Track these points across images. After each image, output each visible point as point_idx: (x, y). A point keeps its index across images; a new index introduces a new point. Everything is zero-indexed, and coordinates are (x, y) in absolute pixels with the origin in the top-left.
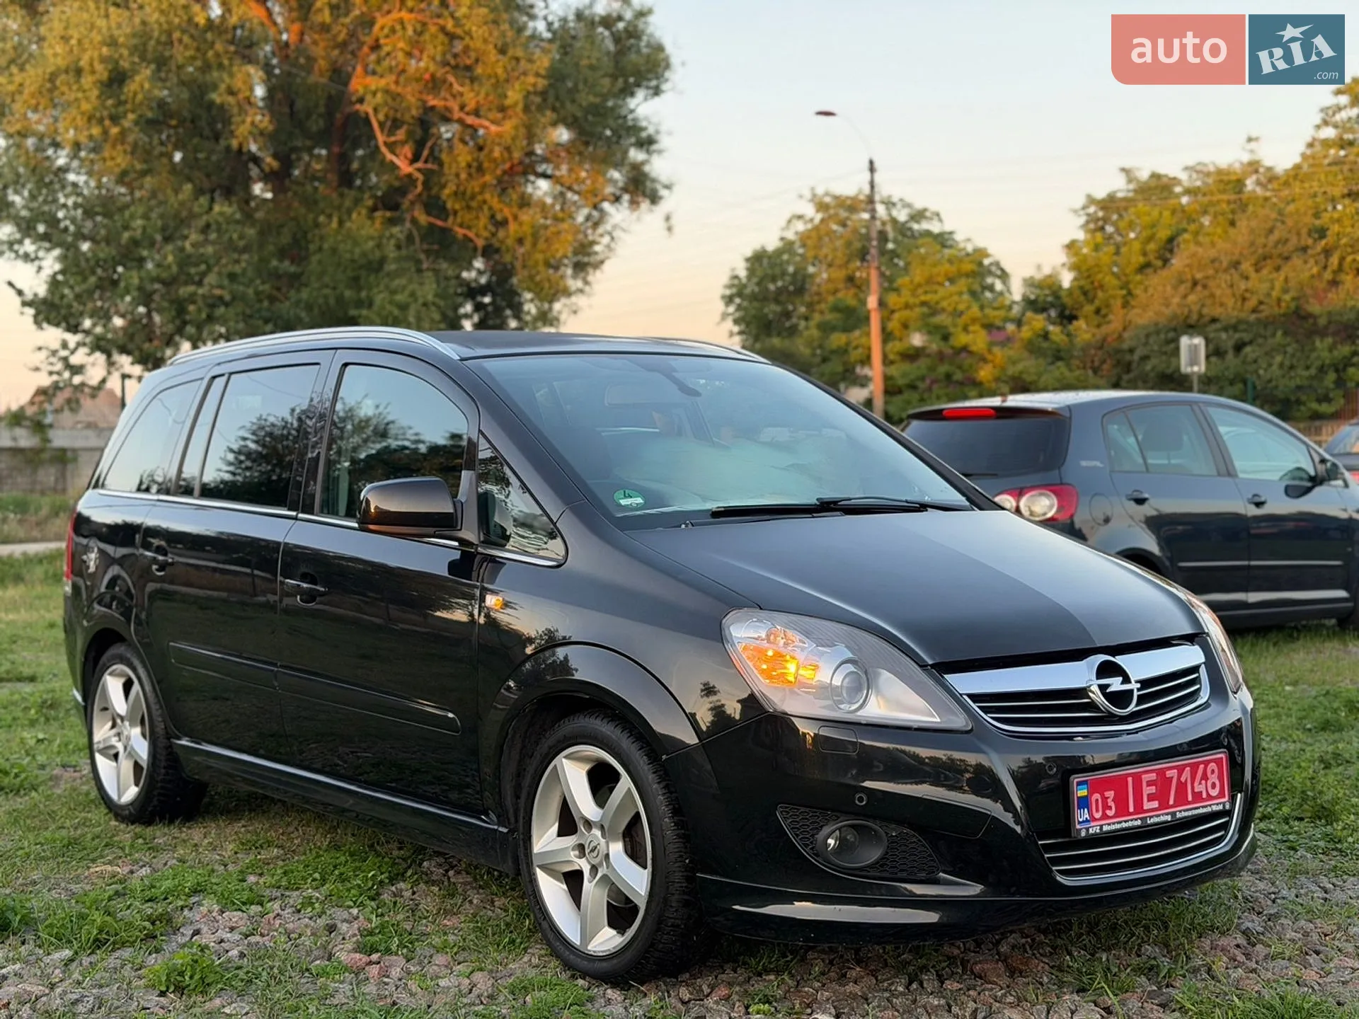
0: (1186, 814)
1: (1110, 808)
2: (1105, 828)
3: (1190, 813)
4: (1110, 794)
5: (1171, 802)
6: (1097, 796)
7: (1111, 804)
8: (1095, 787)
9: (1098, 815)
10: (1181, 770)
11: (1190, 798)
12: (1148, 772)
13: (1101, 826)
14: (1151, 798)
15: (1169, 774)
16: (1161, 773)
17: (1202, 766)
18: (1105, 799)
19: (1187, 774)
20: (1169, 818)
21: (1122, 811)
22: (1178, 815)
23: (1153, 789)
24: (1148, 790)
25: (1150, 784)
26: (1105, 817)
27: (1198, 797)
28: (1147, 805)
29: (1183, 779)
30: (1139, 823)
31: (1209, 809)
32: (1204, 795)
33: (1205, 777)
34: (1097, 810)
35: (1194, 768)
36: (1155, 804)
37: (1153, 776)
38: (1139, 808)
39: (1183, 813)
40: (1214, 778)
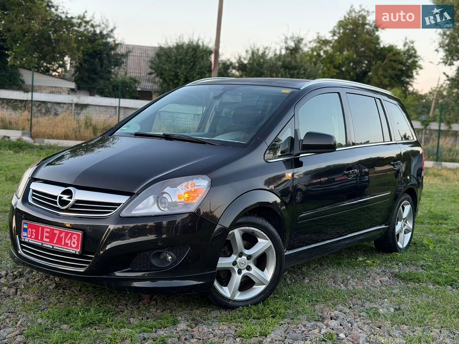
0: (58, 248)
1: (33, 235)
2: (30, 241)
3: (60, 249)
4: (34, 231)
5: (55, 242)
6: (30, 230)
7: (34, 234)
8: (30, 226)
9: (29, 236)
10: (61, 232)
11: (63, 244)
12: (47, 228)
13: (29, 240)
14: (47, 237)
15: (55, 232)
16: (53, 230)
17: (70, 234)
18: (32, 232)
19: (63, 235)
20: (51, 247)
21: (36, 238)
22: (55, 247)
23: (48, 235)
24: (45, 234)
25: (47, 232)
26: (31, 237)
27: (66, 245)
28: (45, 239)
29: (61, 236)
30: (40, 244)
31: (69, 251)
32: (69, 245)
33: (71, 238)
34: (29, 234)
35: (67, 234)
36: (48, 240)
37: (49, 230)
38: (42, 240)
39: (57, 247)
40: (75, 240)
